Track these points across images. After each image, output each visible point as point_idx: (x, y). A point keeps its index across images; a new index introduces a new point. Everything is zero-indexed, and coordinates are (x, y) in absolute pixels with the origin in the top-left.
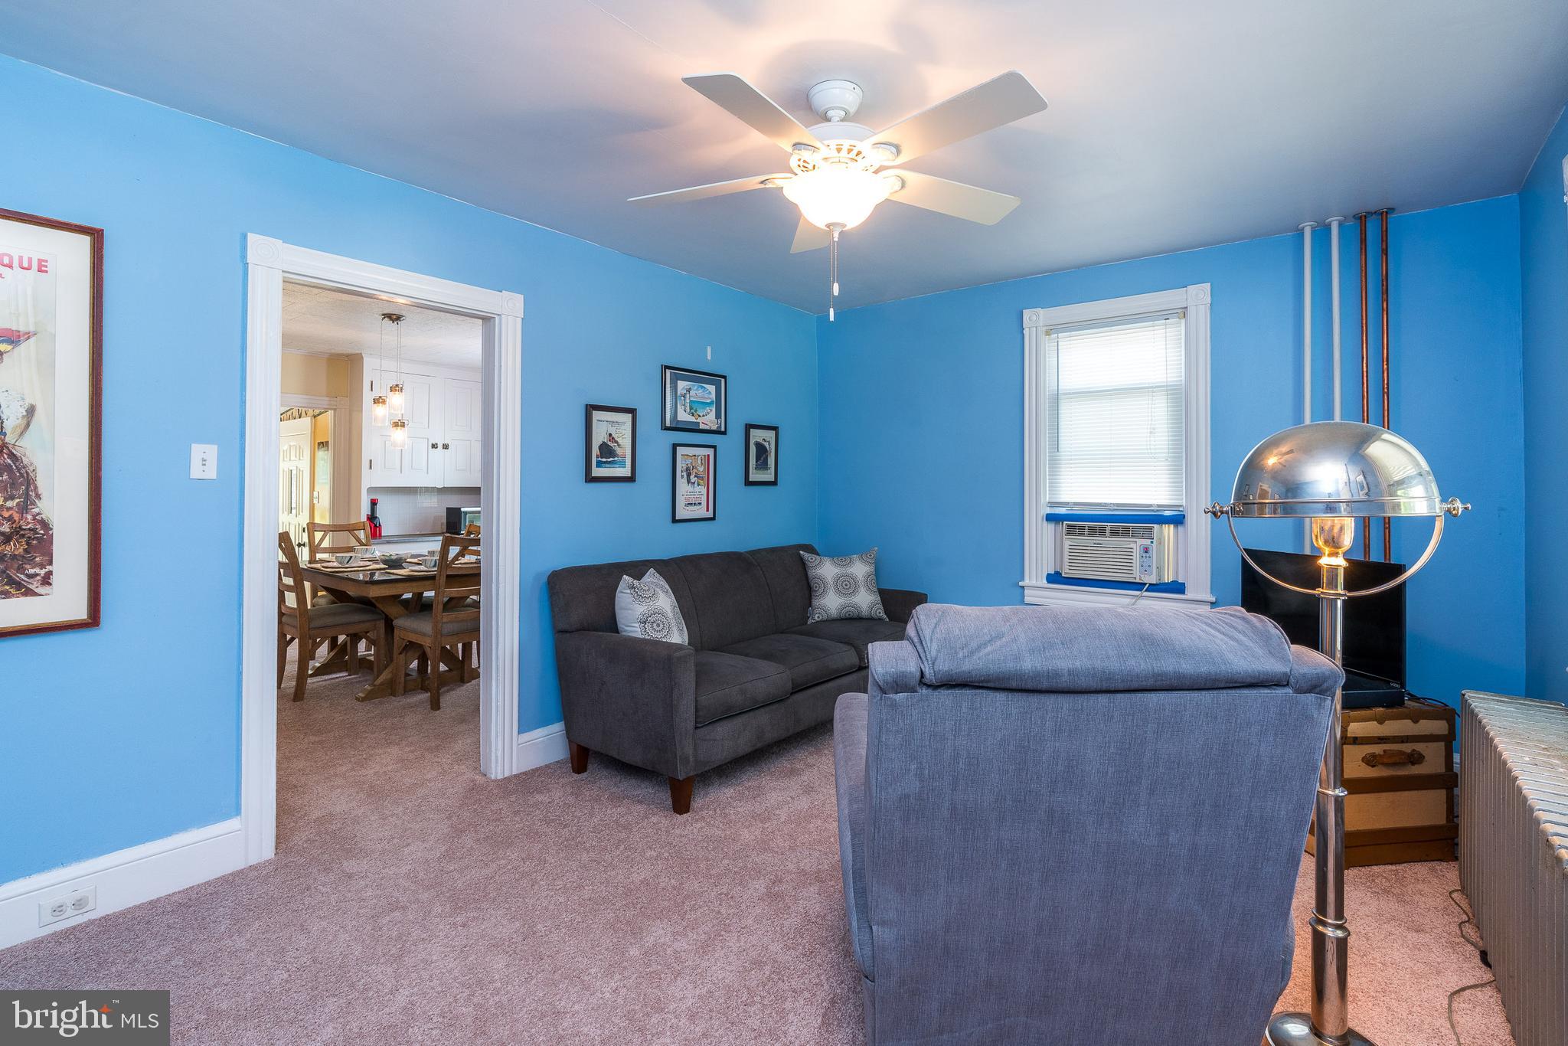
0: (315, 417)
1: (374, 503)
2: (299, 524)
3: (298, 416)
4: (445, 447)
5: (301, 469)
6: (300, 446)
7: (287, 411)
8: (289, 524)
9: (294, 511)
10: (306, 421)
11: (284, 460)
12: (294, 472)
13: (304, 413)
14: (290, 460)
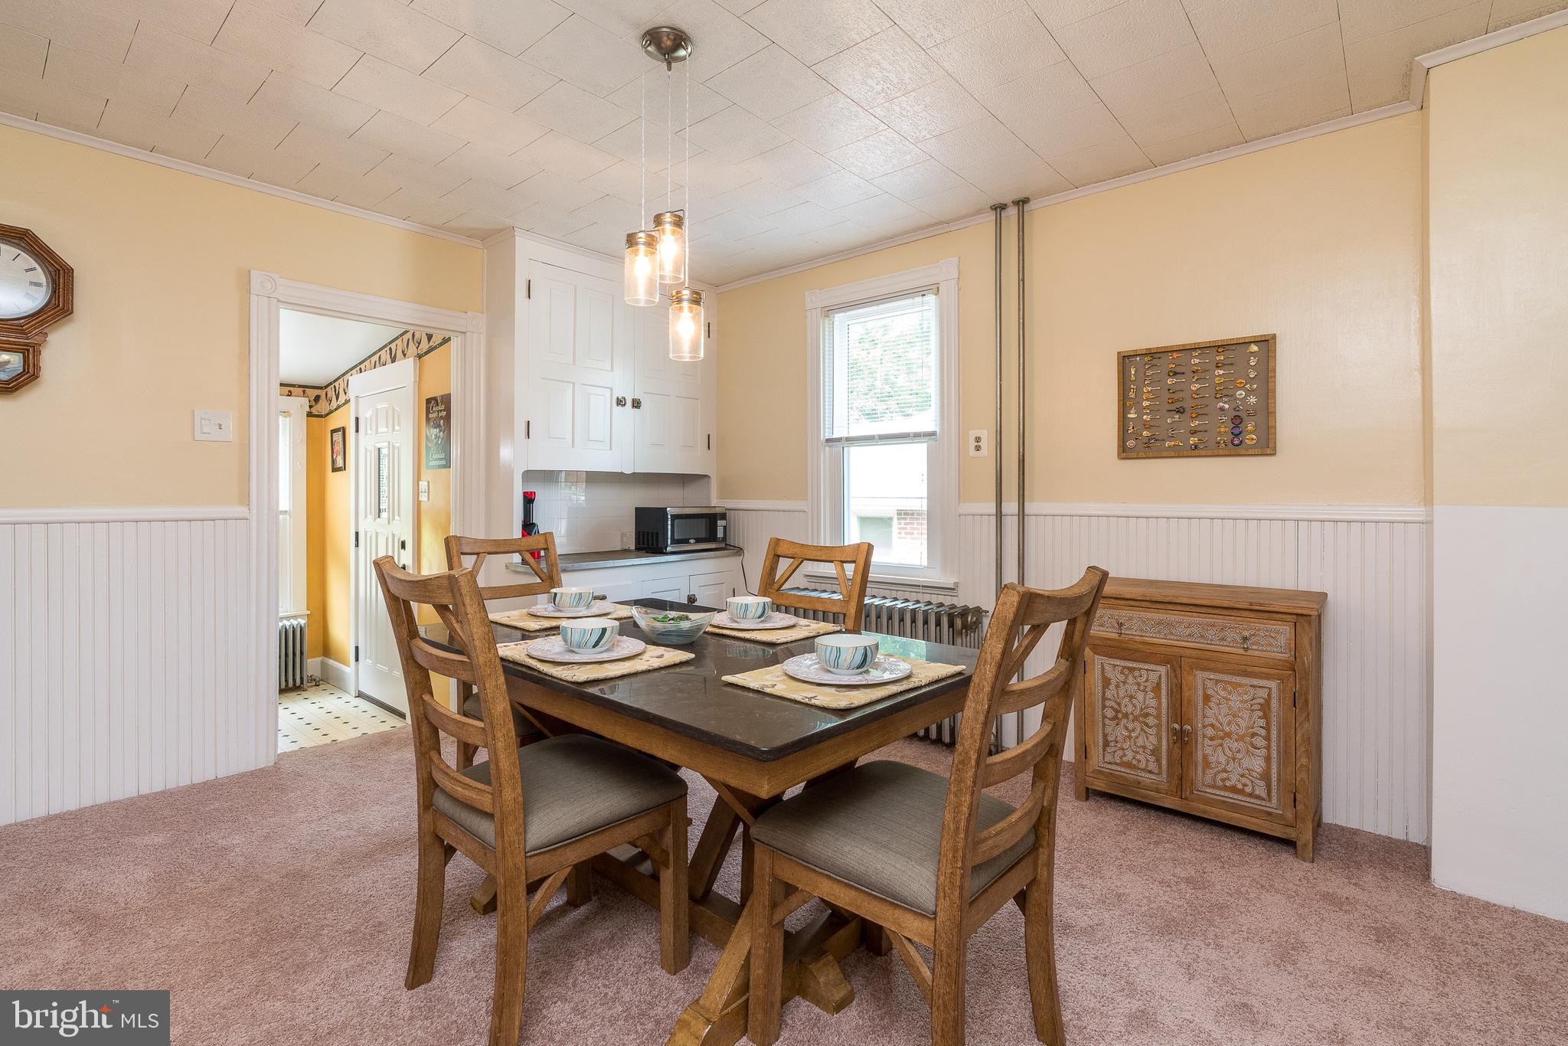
0: (420, 356)
1: (529, 499)
2: (394, 535)
3: (389, 360)
4: (636, 404)
5: (397, 445)
6: (394, 409)
7: (370, 357)
8: (377, 533)
9: (384, 515)
10: (405, 368)
11: (366, 434)
12: (384, 451)
13: (399, 354)
14: (377, 432)
